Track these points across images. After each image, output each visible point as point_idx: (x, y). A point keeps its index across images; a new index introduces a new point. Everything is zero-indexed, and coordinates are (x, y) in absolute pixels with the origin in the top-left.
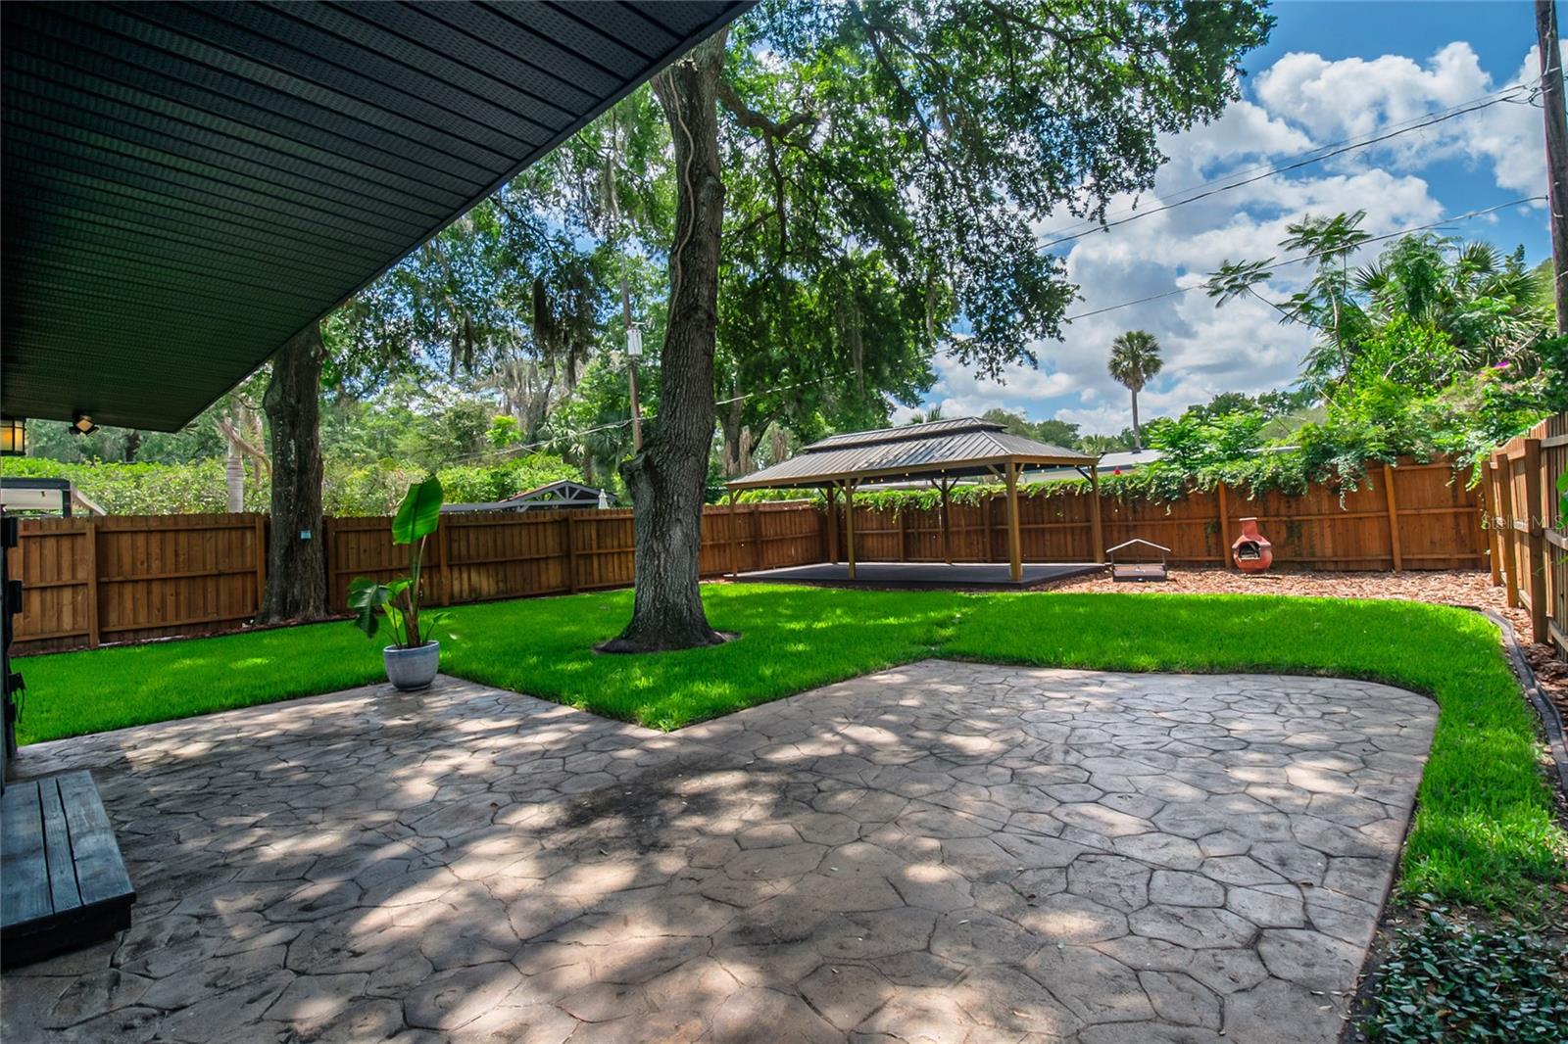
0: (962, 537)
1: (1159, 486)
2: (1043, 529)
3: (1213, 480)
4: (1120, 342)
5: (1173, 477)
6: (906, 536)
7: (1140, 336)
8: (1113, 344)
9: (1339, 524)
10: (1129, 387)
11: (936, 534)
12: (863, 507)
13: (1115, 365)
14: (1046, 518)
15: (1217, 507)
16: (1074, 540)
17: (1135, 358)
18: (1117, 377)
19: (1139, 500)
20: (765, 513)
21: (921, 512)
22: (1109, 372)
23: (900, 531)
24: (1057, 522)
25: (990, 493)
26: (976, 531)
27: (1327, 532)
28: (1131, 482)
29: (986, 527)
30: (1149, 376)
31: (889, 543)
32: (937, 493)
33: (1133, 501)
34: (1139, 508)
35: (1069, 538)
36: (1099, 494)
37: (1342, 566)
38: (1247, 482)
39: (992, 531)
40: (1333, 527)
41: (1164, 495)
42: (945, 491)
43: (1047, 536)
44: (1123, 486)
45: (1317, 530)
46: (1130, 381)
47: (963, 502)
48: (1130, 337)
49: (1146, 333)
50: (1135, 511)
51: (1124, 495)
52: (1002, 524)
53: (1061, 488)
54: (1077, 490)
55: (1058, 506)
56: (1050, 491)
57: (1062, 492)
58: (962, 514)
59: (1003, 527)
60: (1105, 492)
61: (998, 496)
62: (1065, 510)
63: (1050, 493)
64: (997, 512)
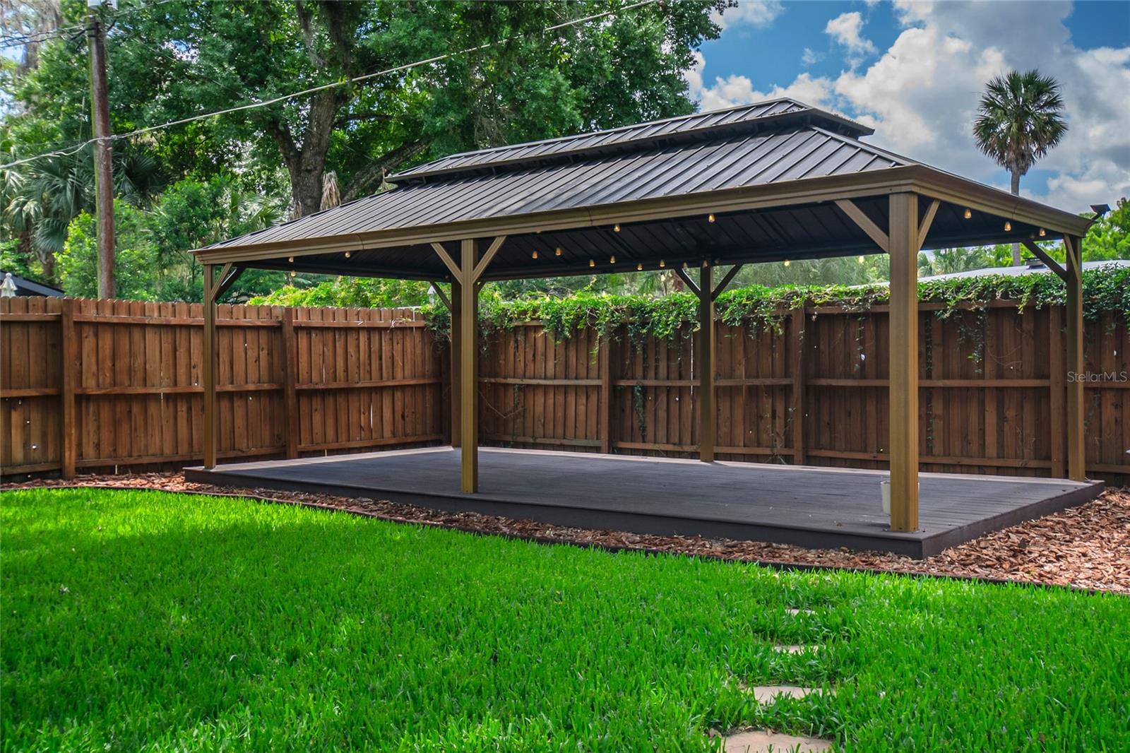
0: (740, 401)
2: (928, 391)
4: (997, 89)
6: (617, 394)
7: (1031, 80)
8: (984, 91)
10: (1008, 165)
11: (681, 391)
12: (527, 329)
13: (986, 129)
14: (937, 368)
16: (1001, 419)
17: (1021, 115)
18: (989, 149)
20: (309, 330)
21: (652, 344)
22: (973, 138)
23: (603, 382)
24: (964, 376)
25: (809, 303)
26: (770, 390)
29: (795, 381)
30: (1041, 149)
31: (578, 407)
32: (689, 298)
35: (991, 418)
39: (807, 389)
42: (707, 295)
43: (938, 408)
46: (1008, 155)
47: (746, 322)
48: (1014, 81)
49: (1042, 77)
52: (832, 376)
53: (980, 296)
54: (1019, 301)
55: (969, 340)
56: (952, 303)
57: (982, 304)
58: (742, 348)
59: (834, 382)
60: (1091, 306)
61: (828, 310)
62: (984, 347)
63: (953, 307)
64: (822, 347)
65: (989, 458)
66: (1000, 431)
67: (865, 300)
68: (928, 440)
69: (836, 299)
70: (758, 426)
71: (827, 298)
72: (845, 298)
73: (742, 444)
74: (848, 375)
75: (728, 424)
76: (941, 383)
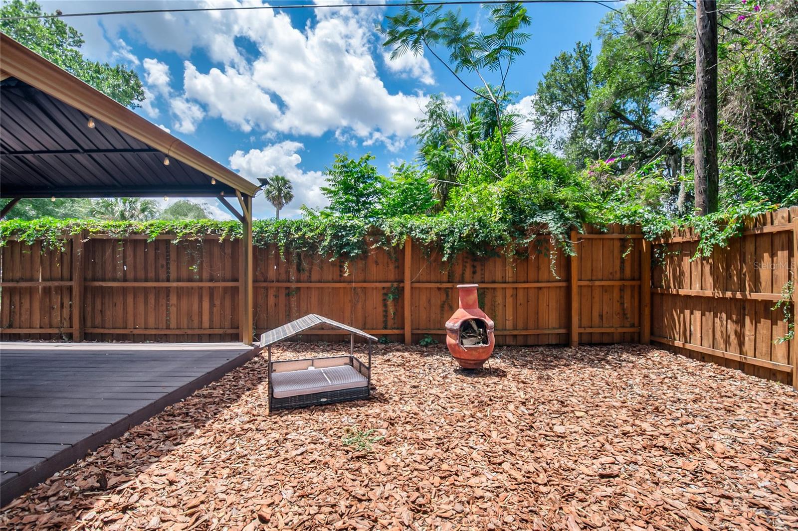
0: (37, 296)
1: (335, 236)
2: (168, 289)
3: (401, 234)
5: (352, 226)
9: (521, 294)
10: (275, 206)
14: (173, 275)
15: (400, 267)
16: (212, 305)
19: (306, 255)
24: (190, 280)
25: (85, 231)
26: (60, 289)
27: (509, 300)
28: (298, 229)
29: (75, 283)
33: (299, 255)
34: (305, 265)
35: (206, 305)
36: (251, 244)
37: (520, 341)
38: (441, 238)
39: (85, 290)
40: (515, 297)
41: (340, 249)
43: (173, 300)
44: (287, 234)
45: (499, 299)
46: (276, 202)
47: (39, 242)
50: (299, 269)
51: (287, 246)
52: (104, 280)
53: (199, 232)
54: (221, 235)
55: (192, 257)
56: (181, 235)
57: (199, 236)
58: (39, 260)
59: (104, 284)
60: (261, 240)
61: (99, 236)
62: (202, 263)
63: (181, 237)
64: (97, 261)
65: (205, 329)
66: (211, 313)
67: (125, 231)
68: (167, 320)
69: (106, 229)
70: (50, 313)
71: (99, 228)
72: (113, 229)
73: (38, 326)
74: (115, 280)
75: (28, 313)
76: (175, 284)
